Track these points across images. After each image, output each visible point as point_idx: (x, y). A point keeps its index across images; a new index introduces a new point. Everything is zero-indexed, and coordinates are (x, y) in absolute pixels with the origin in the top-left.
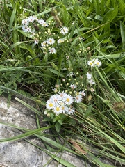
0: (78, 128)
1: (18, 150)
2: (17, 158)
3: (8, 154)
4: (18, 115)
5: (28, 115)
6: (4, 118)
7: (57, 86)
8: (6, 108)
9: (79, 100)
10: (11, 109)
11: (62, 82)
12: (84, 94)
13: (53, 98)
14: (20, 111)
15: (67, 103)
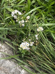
0: (31, 56)
1: (8, 63)
2: (7, 66)
3: (4, 64)
4: (6, 49)
5: (10, 50)
6: (1, 50)
7: (24, 39)
8: (1, 46)
9: (32, 45)
10: (3, 47)
11: (26, 38)
12: (34, 43)
13: (22, 43)
14: (6, 47)
15: (27, 46)
